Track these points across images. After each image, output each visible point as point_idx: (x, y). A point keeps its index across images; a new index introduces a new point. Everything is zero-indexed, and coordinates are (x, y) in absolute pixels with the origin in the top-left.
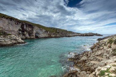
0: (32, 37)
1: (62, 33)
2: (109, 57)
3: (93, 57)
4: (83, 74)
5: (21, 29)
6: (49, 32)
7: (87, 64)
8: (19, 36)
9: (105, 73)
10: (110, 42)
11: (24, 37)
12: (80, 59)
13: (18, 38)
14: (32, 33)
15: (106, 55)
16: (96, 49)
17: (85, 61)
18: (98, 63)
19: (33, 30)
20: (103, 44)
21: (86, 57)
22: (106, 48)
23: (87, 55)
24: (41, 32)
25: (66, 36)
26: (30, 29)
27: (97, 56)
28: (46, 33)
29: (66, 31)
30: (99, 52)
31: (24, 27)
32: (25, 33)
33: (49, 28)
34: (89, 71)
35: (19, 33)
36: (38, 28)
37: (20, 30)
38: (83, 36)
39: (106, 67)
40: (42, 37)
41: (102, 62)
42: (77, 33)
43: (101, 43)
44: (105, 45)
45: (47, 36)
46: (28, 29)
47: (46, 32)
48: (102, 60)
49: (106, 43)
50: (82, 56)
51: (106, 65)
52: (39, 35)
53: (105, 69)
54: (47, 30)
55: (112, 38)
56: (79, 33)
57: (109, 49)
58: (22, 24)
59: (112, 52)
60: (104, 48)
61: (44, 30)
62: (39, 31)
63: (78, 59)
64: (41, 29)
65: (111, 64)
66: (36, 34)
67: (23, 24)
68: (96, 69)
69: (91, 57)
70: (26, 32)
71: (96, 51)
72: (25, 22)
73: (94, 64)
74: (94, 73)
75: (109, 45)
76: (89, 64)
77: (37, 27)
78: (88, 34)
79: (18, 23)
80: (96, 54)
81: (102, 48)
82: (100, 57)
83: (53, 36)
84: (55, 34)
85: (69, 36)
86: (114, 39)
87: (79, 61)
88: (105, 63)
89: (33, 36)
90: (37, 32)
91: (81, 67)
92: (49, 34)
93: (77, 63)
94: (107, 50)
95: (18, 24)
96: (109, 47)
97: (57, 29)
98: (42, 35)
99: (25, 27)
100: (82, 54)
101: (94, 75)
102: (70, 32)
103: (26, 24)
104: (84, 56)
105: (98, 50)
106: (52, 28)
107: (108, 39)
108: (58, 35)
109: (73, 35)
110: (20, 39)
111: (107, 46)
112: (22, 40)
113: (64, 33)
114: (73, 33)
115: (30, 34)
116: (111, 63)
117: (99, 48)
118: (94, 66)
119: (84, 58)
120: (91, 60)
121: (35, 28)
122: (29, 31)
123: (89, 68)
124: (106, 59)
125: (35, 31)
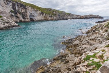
0: (27, 20)
1: (59, 16)
2: (102, 42)
3: (86, 41)
4: (72, 57)
5: (13, 11)
6: (44, 14)
7: (79, 48)
9: (91, 58)
10: (108, 25)
11: (18, 20)
12: (73, 43)
13: (11, 21)
14: (26, 15)
15: (100, 40)
16: (91, 33)
17: (77, 45)
18: (89, 47)
19: (26, 12)
20: (100, 27)
21: (79, 41)
22: (102, 32)
23: (81, 39)
24: (36, 14)
26: (23, 10)
27: (91, 40)
28: (42, 15)
30: (93, 37)
31: (15, 8)
32: (18, 15)
33: (45, 8)
35: (12, 15)
36: (33, 10)
37: (11, 12)
40: (38, 19)
41: (94, 46)
42: (77, 16)
43: (98, 27)
44: (102, 28)
45: (43, 19)
46: (20, 11)
47: (41, 14)
48: (94, 44)
49: (104, 27)
50: (75, 40)
51: (96, 49)
52: (35, 18)
57: (104, 33)
58: (13, 3)
59: (107, 36)
60: (100, 32)
61: (39, 12)
62: (33, 13)
63: (71, 43)
64: (36, 11)
66: (30, 16)
69: (84, 41)
70: (19, 13)
71: (90, 35)
73: (85, 48)
74: (80, 57)
75: (106, 28)
76: (80, 48)
77: (31, 8)
78: (88, 16)
79: (8, 2)
80: (90, 38)
81: (98, 31)
82: (93, 41)
83: (50, 18)
84: (51, 16)
85: (67, 19)
87: (71, 45)
88: (96, 47)
89: (27, 18)
90: (32, 14)
92: (44, 17)
93: (69, 47)
94: (102, 34)
95: (8, 4)
96: (105, 31)
97: (54, 10)
98: (37, 18)
99: (17, 8)
100: (75, 38)
102: (69, 14)
103: (17, 4)
104: (77, 40)
105: (93, 33)
106: (47, 9)
107: (107, 22)
108: (55, 18)
110: (14, 23)
111: (104, 30)
112: (16, 24)
113: (61, 15)
115: (24, 17)
116: (102, 47)
117: (95, 32)
119: (77, 42)
120: (83, 44)
121: (28, 9)
122: (22, 13)
123: (79, 51)
124: (98, 43)
125: (29, 13)
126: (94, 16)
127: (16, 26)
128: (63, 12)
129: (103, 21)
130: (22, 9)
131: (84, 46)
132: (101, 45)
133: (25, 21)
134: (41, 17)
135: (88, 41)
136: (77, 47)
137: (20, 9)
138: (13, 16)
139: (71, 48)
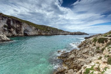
0: (20, 34)
1: (52, 32)
2: (93, 55)
3: (80, 55)
4: (71, 72)
5: (7, 26)
6: (39, 30)
7: (75, 61)
8: (5, 33)
9: (90, 71)
10: (95, 40)
11: (10, 35)
12: (68, 57)
13: (2, 36)
14: (20, 30)
15: (91, 53)
17: (72, 59)
18: (84, 60)
19: (21, 27)
20: (89, 42)
21: (74, 55)
23: (75, 53)
24: (30, 30)
25: (57, 35)
26: (18, 26)
27: (84, 53)
28: (36, 31)
29: (57, 29)
30: (85, 50)
31: (10, 23)
32: (12, 30)
33: (40, 25)
34: (76, 68)
35: (4, 30)
36: (28, 25)
37: (5, 26)
38: (73, 34)
39: (91, 65)
40: (32, 34)
41: (88, 59)
42: (67, 32)
43: (87, 42)
44: (90, 43)
45: (37, 34)
46: (15, 26)
47: (36, 29)
48: (87, 57)
50: (71, 54)
51: (91, 62)
52: (29, 33)
53: (90, 67)
54: (37, 27)
55: (96, 37)
56: (69, 32)
57: (93, 47)
58: (8, 19)
59: (96, 50)
60: (90, 46)
61: (34, 28)
62: (28, 28)
63: (67, 57)
64: (30, 27)
65: (95, 62)
66: (24, 31)
67: (10, 20)
68: (83, 67)
69: (78, 55)
70: (13, 28)
71: (83, 49)
72: (11, 17)
73: (81, 62)
74: (80, 71)
75: (93, 43)
76: (76, 61)
77: (26, 24)
78: (77, 32)
79: (3, 18)
80: (83, 52)
81: (88, 46)
82: (86, 54)
83: (44, 34)
84: (45, 32)
85: (59, 35)
86: (98, 38)
87: (68, 59)
88: (90, 60)
89: (21, 33)
90: (26, 29)
91: (69, 65)
92: (39, 32)
93: (65, 61)
94: (92, 48)
95: (2, 19)
97: (48, 27)
99: (12, 23)
100: (70, 52)
101: (80, 73)
102: (61, 31)
103: (13, 20)
104: (72, 54)
105: (84, 48)
106: (42, 26)
107: (92, 38)
108: (48, 34)
109: (63, 33)
110: (5, 37)
111: (92, 44)
112: (7, 38)
113: (54, 31)
114: (64, 32)
115: (18, 31)
116: (95, 60)
117: (86, 46)
118: (81, 63)
119: (72, 56)
120: (78, 58)
121: (23, 24)
122: (17, 28)
123: (76, 66)
124: (91, 56)
125: (23, 28)
126: (81, 33)
127: (8, 41)
128: (55, 28)
129: (90, 37)
130: (17, 24)
131: (79, 60)
132: (94, 58)
133: (18, 36)
134: (35, 32)
135: (82, 55)
136: (73, 61)
137: (15, 24)
138: (6, 30)
139: (68, 63)
